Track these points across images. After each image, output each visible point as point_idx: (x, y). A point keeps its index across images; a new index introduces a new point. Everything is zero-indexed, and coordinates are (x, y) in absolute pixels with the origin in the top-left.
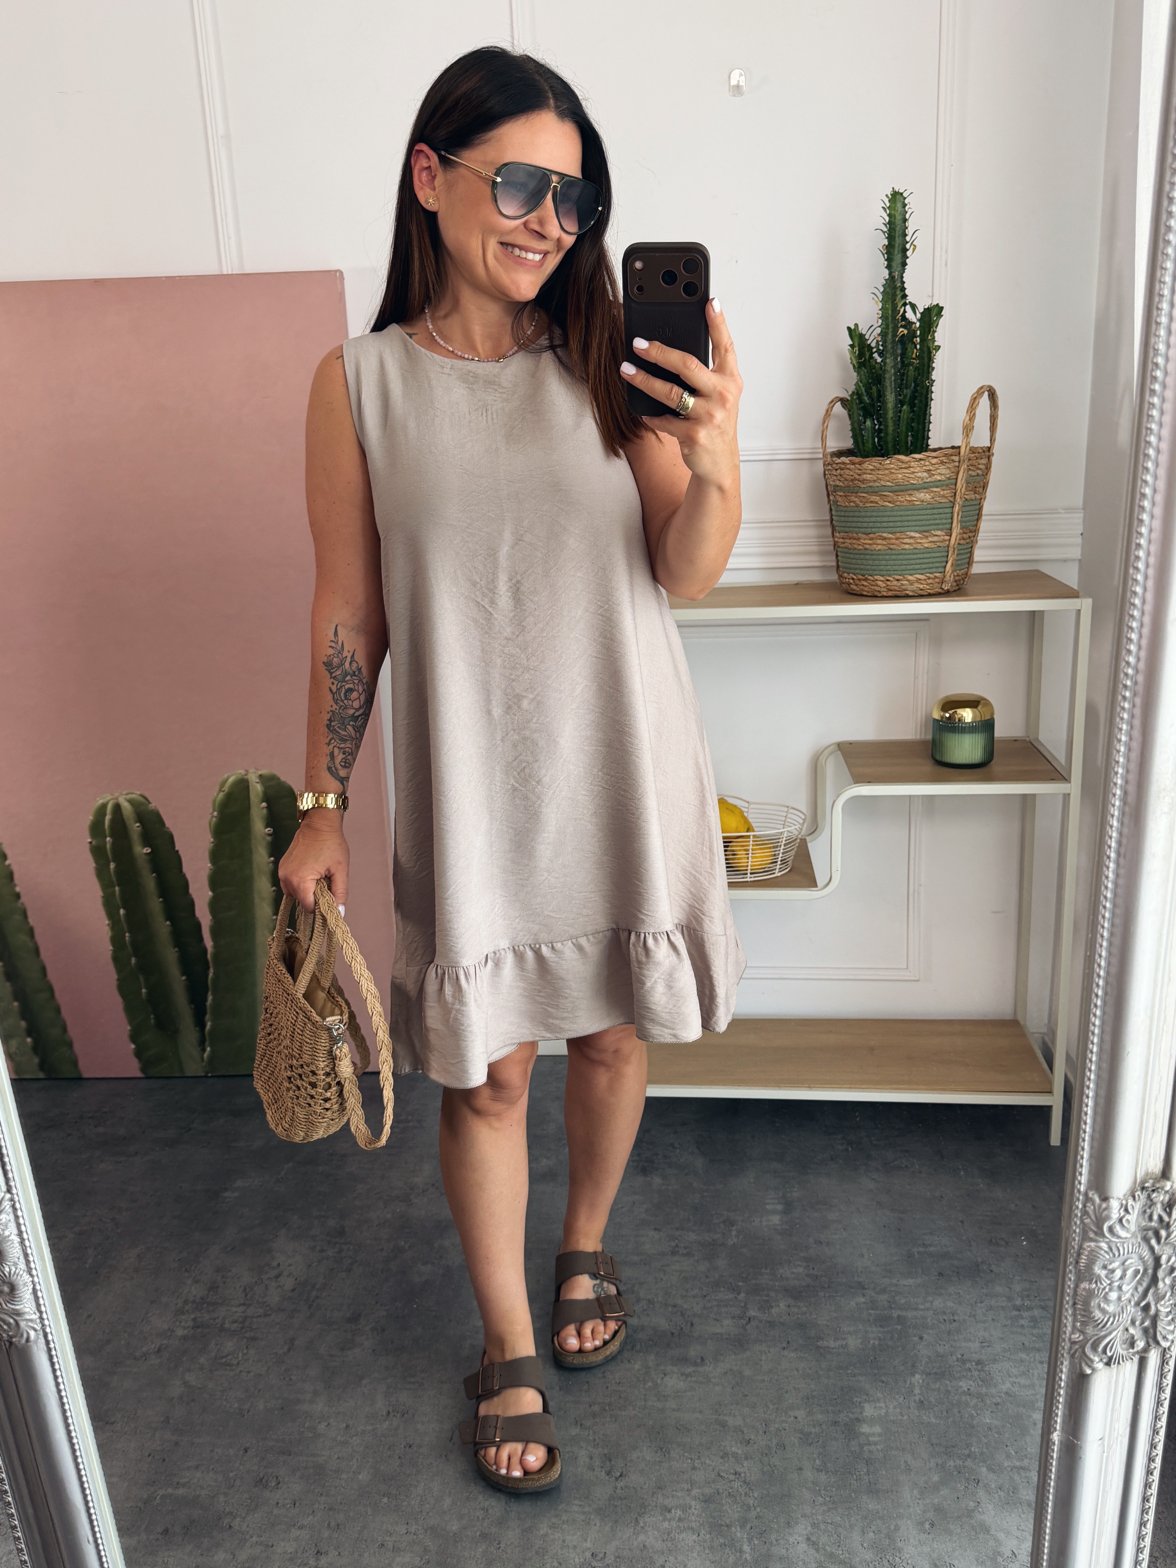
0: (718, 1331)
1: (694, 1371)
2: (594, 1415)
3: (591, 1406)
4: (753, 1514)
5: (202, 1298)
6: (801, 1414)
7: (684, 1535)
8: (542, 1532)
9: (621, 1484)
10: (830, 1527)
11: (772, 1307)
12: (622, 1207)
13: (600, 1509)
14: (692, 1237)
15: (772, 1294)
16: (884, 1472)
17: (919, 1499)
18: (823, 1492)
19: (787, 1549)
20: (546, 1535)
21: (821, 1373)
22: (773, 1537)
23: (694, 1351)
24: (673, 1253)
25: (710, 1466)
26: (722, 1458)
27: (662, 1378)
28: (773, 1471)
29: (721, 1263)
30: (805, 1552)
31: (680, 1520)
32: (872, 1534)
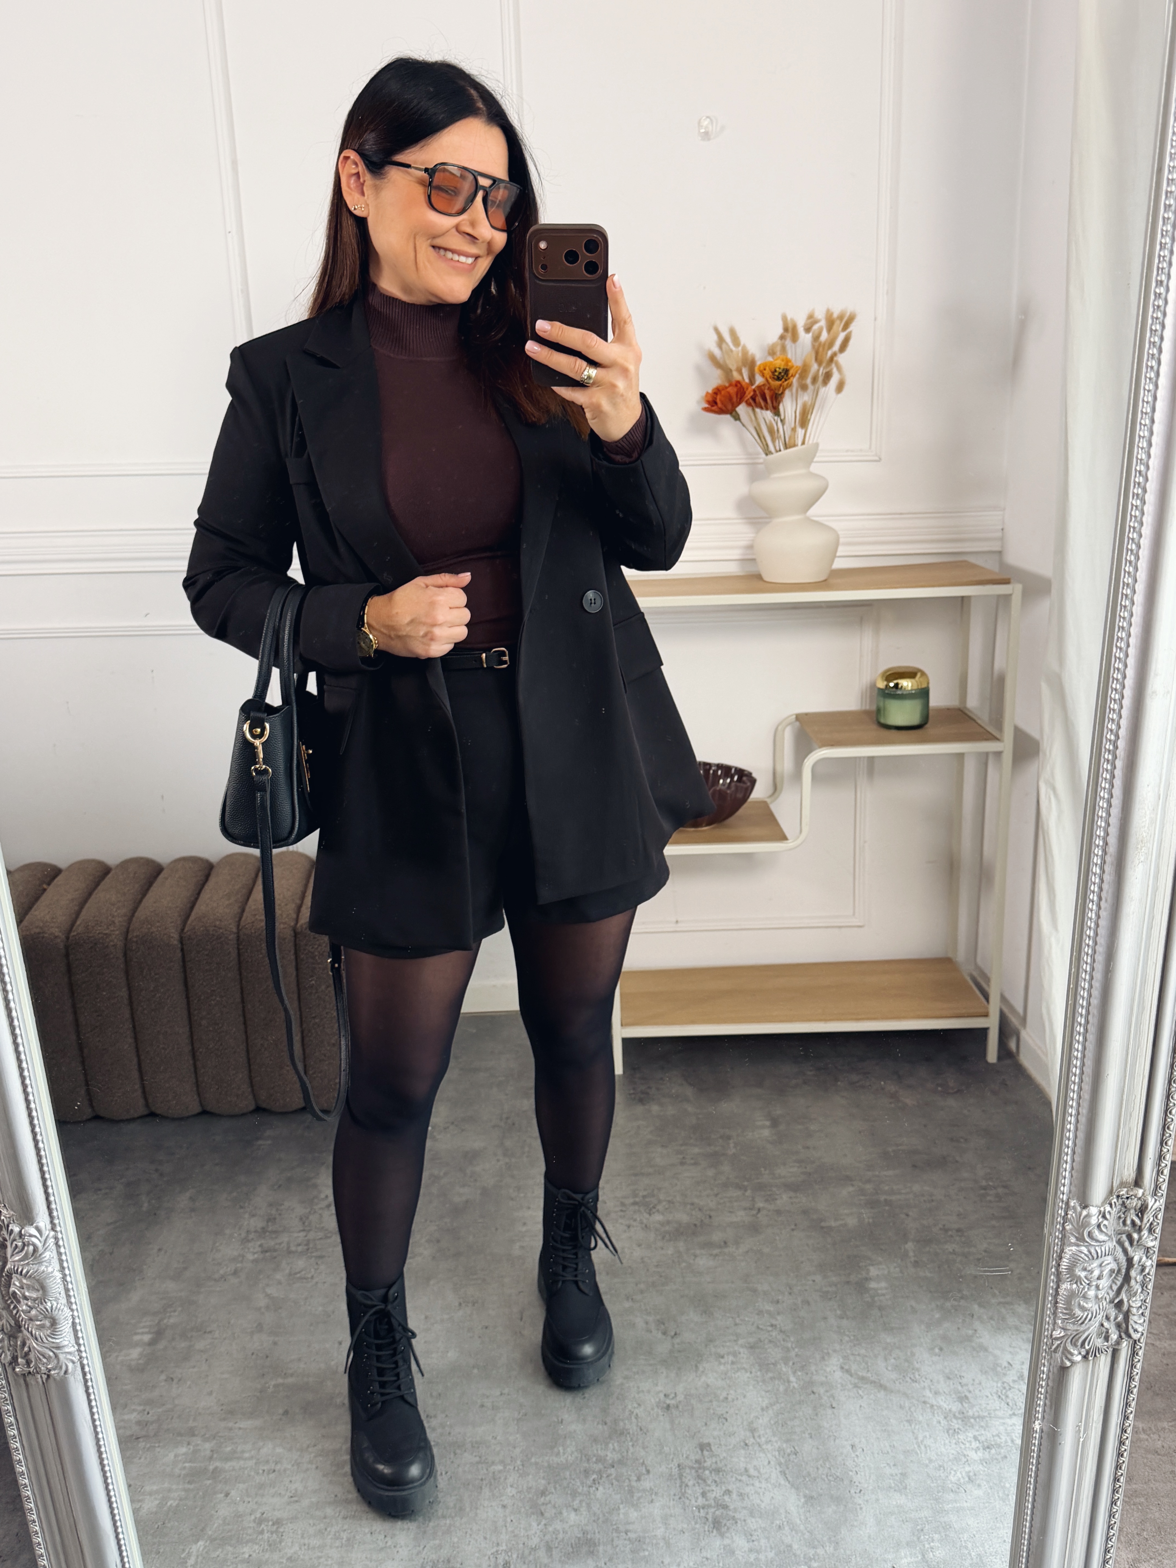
0: (735, 1220)
1: (720, 1252)
2: (642, 1292)
3: (637, 1285)
4: (793, 1354)
5: (264, 1230)
6: (818, 1278)
7: (739, 1374)
8: (618, 1383)
9: (677, 1340)
10: (858, 1358)
11: (776, 1199)
12: (629, 1131)
13: (665, 1361)
14: (696, 1150)
15: (774, 1189)
16: (895, 1315)
17: (927, 1332)
18: (847, 1333)
19: (826, 1377)
20: (622, 1384)
21: (829, 1246)
22: (813, 1368)
23: (717, 1237)
24: (682, 1164)
25: (749, 1321)
26: (758, 1314)
27: (694, 1260)
28: (803, 1321)
29: (726, 1168)
30: (841, 1377)
31: (733, 1363)
32: (893, 1361)
